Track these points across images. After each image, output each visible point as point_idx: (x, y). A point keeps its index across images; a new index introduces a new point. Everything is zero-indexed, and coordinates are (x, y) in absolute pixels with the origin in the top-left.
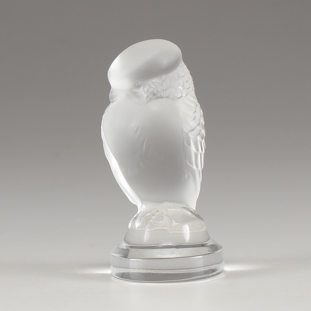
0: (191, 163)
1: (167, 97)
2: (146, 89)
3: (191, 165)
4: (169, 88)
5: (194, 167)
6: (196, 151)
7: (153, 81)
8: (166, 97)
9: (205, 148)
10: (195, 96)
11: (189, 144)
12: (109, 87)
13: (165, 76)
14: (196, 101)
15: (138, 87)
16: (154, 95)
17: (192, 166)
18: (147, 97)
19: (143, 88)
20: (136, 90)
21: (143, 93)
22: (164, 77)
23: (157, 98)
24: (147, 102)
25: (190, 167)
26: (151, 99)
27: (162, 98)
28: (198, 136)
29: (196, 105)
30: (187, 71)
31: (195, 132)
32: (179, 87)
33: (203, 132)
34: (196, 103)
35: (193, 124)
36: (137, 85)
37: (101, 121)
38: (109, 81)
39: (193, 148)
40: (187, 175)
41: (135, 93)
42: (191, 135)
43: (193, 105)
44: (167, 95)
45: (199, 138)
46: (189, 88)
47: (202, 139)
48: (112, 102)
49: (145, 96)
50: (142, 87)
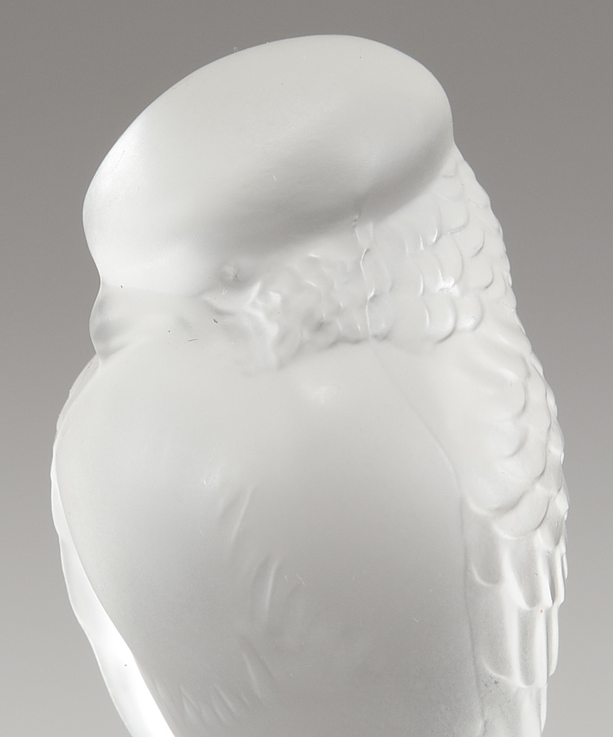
0: (501, 663)
1: (384, 337)
2: (276, 298)
3: (501, 673)
4: (391, 290)
5: (516, 680)
6: (524, 606)
7: (312, 255)
8: (375, 336)
9: (566, 577)
10: (516, 321)
11: (493, 575)
12: (88, 278)
13: (370, 226)
14: (523, 346)
15: (238, 283)
16: (320, 326)
17: (503, 677)
18: (283, 338)
19: (263, 293)
20: (222, 301)
21: (260, 315)
22: (366, 233)
23: (334, 344)
24: (282, 365)
25: (496, 683)
26: (300, 351)
27: (357, 342)
28: (539, 530)
29: (529, 375)
30: (478, 197)
31: (525, 512)
32: (442, 284)
33: (561, 505)
34: (524, 360)
35: (514, 473)
36: (230, 270)
37: (53, 445)
38: (90, 250)
39: (512, 593)
40: (480, 724)
41: (220, 313)
42: (505, 532)
43: (511, 375)
44: (383, 327)
45: (542, 541)
46: (487, 287)
47: (557, 543)
48: (107, 354)
49: (273, 331)
50: (256, 288)
